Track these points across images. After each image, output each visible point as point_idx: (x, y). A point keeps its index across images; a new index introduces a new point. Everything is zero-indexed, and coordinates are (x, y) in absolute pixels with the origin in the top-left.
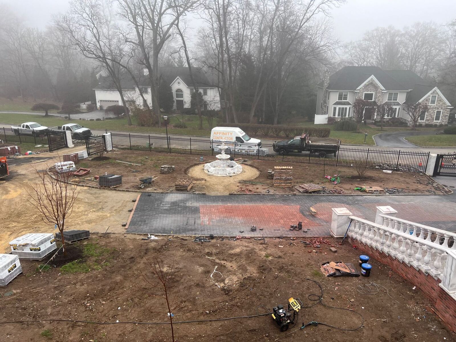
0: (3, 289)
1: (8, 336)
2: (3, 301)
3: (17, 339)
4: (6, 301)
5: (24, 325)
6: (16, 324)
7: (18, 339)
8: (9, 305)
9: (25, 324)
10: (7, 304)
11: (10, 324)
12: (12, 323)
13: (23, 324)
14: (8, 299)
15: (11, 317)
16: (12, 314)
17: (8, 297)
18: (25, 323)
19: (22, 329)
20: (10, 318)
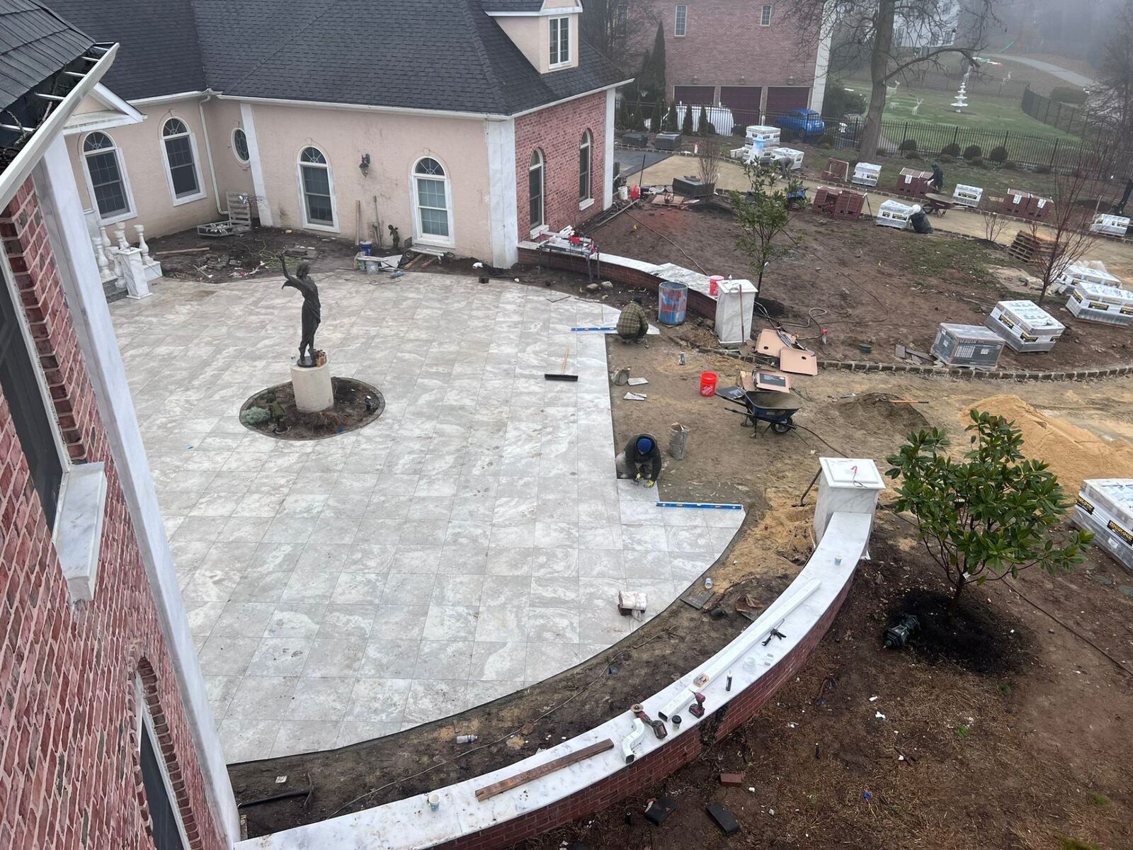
0: (1122, 574)
1: (1078, 672)
2: (1110, 597)
3: (1091, 691)
4: (1115, 601)
5: (1121, 677)
6: (1105, 662)
7: (1093, 694)
8: (1117, 614)
9: (1125, 676)
10: (1114, 610)
11: (1097, 652)
12: (1100, 655)
13: (1119, 673)
14: (1123, 601)
15: (1106, 641)
16: (1111, 636)
17: (1125, 597)
18: (1126, 674)
19: (1114, 681)
20: (1102, 641)
